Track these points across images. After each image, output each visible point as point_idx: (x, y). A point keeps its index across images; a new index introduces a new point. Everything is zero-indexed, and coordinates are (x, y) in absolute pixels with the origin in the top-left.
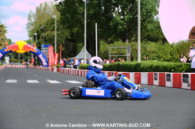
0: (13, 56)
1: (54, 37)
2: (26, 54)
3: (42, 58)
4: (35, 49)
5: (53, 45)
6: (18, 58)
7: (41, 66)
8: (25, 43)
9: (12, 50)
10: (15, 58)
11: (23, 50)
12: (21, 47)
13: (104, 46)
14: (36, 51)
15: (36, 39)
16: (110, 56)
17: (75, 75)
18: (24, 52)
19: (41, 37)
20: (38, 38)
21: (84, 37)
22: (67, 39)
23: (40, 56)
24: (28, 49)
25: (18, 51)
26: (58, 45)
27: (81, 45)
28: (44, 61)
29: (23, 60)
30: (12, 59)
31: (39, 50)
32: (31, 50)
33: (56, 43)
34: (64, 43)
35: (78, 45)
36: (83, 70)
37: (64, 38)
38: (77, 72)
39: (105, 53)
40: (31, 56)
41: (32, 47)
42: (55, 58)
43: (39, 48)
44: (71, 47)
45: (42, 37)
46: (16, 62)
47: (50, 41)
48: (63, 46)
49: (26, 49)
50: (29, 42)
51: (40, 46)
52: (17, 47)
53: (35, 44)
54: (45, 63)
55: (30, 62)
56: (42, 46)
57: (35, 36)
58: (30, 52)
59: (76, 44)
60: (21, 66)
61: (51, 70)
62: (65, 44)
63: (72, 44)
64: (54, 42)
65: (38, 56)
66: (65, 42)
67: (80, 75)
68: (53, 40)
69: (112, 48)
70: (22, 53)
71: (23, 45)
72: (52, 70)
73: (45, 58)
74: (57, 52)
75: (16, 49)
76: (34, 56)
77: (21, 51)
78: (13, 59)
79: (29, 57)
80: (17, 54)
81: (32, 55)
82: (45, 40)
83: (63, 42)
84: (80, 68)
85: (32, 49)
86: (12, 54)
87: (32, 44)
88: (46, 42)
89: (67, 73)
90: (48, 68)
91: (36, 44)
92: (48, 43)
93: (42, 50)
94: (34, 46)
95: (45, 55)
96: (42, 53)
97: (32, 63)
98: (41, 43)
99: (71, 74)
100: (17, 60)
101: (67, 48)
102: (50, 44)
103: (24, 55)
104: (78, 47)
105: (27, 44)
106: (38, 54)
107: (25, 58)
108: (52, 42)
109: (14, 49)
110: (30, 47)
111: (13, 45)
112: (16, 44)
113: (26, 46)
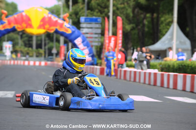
0: (20, 42)
2: (49, 36)
4: (67, 27)
6: (31, 46)
9: (16, 26)
10: (25, 45)
11: (40, 27)
12: (36, 22)
14: (69, 32)
15: (70, 3)
17: (149, 84)
23: (78, 42)
24: (50, 26)
25: (29, 30)
27: (170, 20)
28: (85, 52)
29: (42, 51)
30: (18, 48)
31: (74, 29)
32: (58, 28)
33: (111, 14)
34: (131, 15)
35: (163, 19)
36: (166, 74)
38: (152, 77)
40: (58, 41)
41: (60, 21)
43: (77, 24)
44: (146, 22)
46: (28, 53)
47: (99, 9)
49: (47, 26)
51: (79, 19)
52: (27, 21)
53: (67, 14)
54: (88, 58)
55: (58, 54)
56: (82, 19)
58: (57, 32)
59: (158, 18)
61: (98, 72)
63: (148, 15)
64: (109, 12)
65: (72, 41)
67: (159, 83)
68: (107, 7)
72: (102, 72)
73: (87, 45)
74: (113, 34)
75: (24, 25)
76: (66, 42)
77: (36, 30)
78: (20, 47)
79: (55, 44)
81: (62, 39)
82: (90, 7)
84: (162, 70)
85: (61, 25)
86: (19, 37)
87: (62, 16)
88: (92, 12)
89: (132, 80)
90: (93, 68)
91: (70, 15)
92: (95, 13)
93: (81, 29)
94: (64, 20)
95: (88, 40)
96: (81, 36)
97: (60, 57)
98: (80, 13)
99: (139, 82)
100: (30, 49)
101: (137, 26)
102: (99, 16)
103: (45, 40)
104: (162, 23)
105: (49, 13)
106: (73, 36)
107: (47, 47)
108: (104, 11)
109: (21, 25)
110: (56, 21)
111: (18, 16)
112: (26, 15)
113: (47, 20)
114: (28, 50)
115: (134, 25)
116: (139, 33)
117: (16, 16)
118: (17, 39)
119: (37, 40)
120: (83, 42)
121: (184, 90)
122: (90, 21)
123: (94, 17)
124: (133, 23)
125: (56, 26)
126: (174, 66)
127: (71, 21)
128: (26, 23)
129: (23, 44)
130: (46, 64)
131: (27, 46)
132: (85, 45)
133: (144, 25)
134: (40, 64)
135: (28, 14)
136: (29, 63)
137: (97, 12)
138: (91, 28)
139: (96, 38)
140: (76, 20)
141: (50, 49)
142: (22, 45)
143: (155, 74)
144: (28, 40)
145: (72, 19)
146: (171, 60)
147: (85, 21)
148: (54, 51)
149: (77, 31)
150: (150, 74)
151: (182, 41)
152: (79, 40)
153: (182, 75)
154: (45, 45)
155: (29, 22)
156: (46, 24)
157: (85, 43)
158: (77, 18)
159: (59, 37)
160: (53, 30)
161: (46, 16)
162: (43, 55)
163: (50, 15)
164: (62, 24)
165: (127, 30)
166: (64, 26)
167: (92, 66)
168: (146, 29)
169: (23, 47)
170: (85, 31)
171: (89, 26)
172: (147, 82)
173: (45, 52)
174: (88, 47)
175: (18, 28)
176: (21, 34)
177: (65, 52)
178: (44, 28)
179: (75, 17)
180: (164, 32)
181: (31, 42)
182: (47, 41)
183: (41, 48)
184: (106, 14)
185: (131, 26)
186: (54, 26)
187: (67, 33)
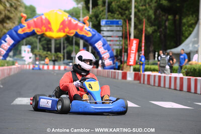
0: (39, 45)
1: (130, 1)
2: (68, 39)
3: (101, 50)
4: (87, 30)
6: (49, 50)
8: (66, 17)
9: (36, 30)
10: (44, 49)
11: (60, 30)
12: (55, 25)
14: (90, 35)
15: (91, 6)
17: (175, 89)
18: (62, 35)
19: (100, 2)
20: (95, 4)
23: (99, 45)
25: (49, 34)
26: (139, 21)
27: (193, 21)
28: (106, 55)
29: (61, 55)
31: (95, 32)
32: (78, 31)
33: (133, 16)
34: (153, 17)
35: (185, 21)
37: (153, 5)
38: (178, 81)
40: (78, 44)
41: (80, 24)
43: (97, 27)
45: (104, 2)
47: (120, 11)
48: (151, 23)
49: (67, 30)
50: (74, 14)
51: (99, 22)
52: (47, 24)
53: (87, 17)
54: (108, 62)
56: (103, 23)
58: (77, 35)
59: (181, 19)
62: (155, 19)
64: (131, 14)
65: (92, 45)
66: (155, 13)
67: (185, 88)
72: (124, 76)
73: (108, 49)
74: (135, 37)
75: (44, 28)
77: (55, 34)
79: (74, 47)
80: (49, 40)
81: (81, 42)
83: (151, 12)
84: (187, 74)
85: (82, 29)
86: (38, 41)
87: (81, 19)
88: (113, 15)
89: (157, 84)
90: (116, 72)
91: (90, 18)
92: (116, 16)
93: (102, 32)
94: (84, 23)
95: (109, 43)
96: (102, 39)
98: (100, 16)
99: (164, 87)
100: (49, 53)
101: (159, 28)
102: (120, 19)
103: (64, 43)
104: (185, 24)
105: (69, 16)
106: (93, 40)
107: (65, 51)
108: (125, 14)
109: (40, 28)
110: (77, 24)
111: (37, 19)
112: (46, 18)
113: (67, 23)
114: (47, 54)
115: (156, 27)
116: (160, 36)
117: (35, 19)
118: (36, 42)
119: (56, 44)
120: (103, 46)
122: (111, 24)
123: (115, 20)
124: (154, 25)
125: (77, 29)
126: (199, 70)
127: (91, 23)
128: (45, 27)
129: (41, 47)
130: (65, 67)
131: (46, 49)
132: (105, 49)
133: (166, 27)
134: (59, 68)
135: (48, 18)
136: (48, 67)
137: (118, 15)
138: (112, 31)
139: (117, 41)
140: (96, 23)
141: (69, 53)
142: (40, 49)
143: (181, 79)
144: (46, 43)
145: (92, 22)
147: (106, 24)
148: (73, 55)
149: (97, 35)
150: (176, 78)
152: (100, 44)
154: (64, 49)
155: (49, 26)
156: (66, 28)
157: (106, 46)
158: (97, 20)
159: (79, 41)
160: (73, 33)
161: (66, 20)
162: (62, 59)
163: (70, 18)
164: (83, 27)
165: (149, 32)
166: (84, 29)
167: (113, 70)
168: (168, 32)
169: (41, 51)
170: (106, 34)
171: (109, 28)
172: (173, 87)
173: (64, 56)
174: (108, 51)
175: (38, 31)
176: (39, 37)
178: (64, 32)
179: (95, 20)
180: (186, 34)
181: (49, 46)
182: (66, 45)
183: (60, 52)
184: (127, 17)
185: (153, 28)
186: (74, 29)
187: (88, 36)
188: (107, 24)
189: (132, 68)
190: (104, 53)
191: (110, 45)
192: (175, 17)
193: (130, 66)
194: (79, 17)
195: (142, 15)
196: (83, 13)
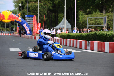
1: (37, 8)
2: (11, 22)
3: (26, 27)
4: (20, 19)
5: (37, 15)
7: (25, 35)
8: (11, 13)
11: (8, 19)
13: (83, 17)
14: (21, 21)
15: (21, 9)
16: (88, 25)
19: (25, 7)
20: (23, 8)
21: (64, 8)
22: (49, 10)
23: (25, 25)
24: (13, 19)
26: (41, 15)
27: (62, 16)
28: (27, 30)
29: (9, 29)
32: (16, 19)
33: (38, 14)
34: (47, 14)
36: (62, 39)
37: (47, 9)
39: (83, 23)
40: (16, 25)
41: (17, 17)
42: (37, 27)
43: (24, 18)
45: (27, 8)
47: (33, 11)
49: (11, 19)
50: (14, 12)
51: (25, 16)
53: (20, 14)
54: (28, 32)
55: (16, 30)
56: (26, 16)
57: (19, 7)
58: (15, 21)
60: (7, 34)
61: (34, 38)
63: (53, 14)
64: (38, 13)
65: (22, 25)
68: (37, 10)
69: (90, 19)
70: (8, 22)
71: (9, 15)
73: (28, 27)
74: (39, 22)
75: (2, 18)
76: (19, 25)
77: (6, 20)
79: (14, 26)
81: (17, 24)
82: (29, 11)
83: (46, 12)
84: (60, 37)
85: (17, 18)
87: (17, 14)
90: (31, 37)
91: (21, 14)
92: (31, 13)
94: (18, 16)
95: (29, 24)
96: (26, 23)
97: (17, 32)
98: (25, 13)
100: (4, 28)
101: (49, 18)
103: (10, 24)
104: (59, 17)
105: (12, 13)
106: (22, 23)
107: (11, 27)
108: (35, 12)
110: (15, 17)
112: (2, 14)
113: (11, 16)
115: (48, 18)
116: (49, 21)
119: (7, 24)
120: (26, 25)
121: (70, 46)
123: (31, 15)
124: (47, 17)
126: (65, 35)
127: (21, 16)
130: (11, 34)
131: (2, 27)
132: (27, 27)
133: (52, 18)
137: (32, 13)
138: (30, 19)
140: (24, 16)
141: (12, 28)
143: (58, 39)
144: (3, 24)
146: (64, 33)
148: (14, 29)
149: (24, 21)
150: (56, 39)
151: (67, 25)
153: (69, 40)
154: (10, 26)
157: (27, 26)
162: (9, 31)
163: (12, 14)
167: (30, 36)
168: (53, 20)
169: (0, 27)
170: (27, 21)
171: (29, 18)
173: (10, 29)
177: (19, 30)
178: (10, 20)
180: (60, 21)
182: (11, 25)
183: (8, 28)
184: (36, 14)
185: (47, 18)
186: (14, 19)
187: (20, 21)
188: (28, 16)
189: (38, 35)
190: (27, 28)
191: (30, 25)
192: (55, 14)
193: (38, 34)
194: (16, 14)
195: (42, 13)
196: (18, 12)
